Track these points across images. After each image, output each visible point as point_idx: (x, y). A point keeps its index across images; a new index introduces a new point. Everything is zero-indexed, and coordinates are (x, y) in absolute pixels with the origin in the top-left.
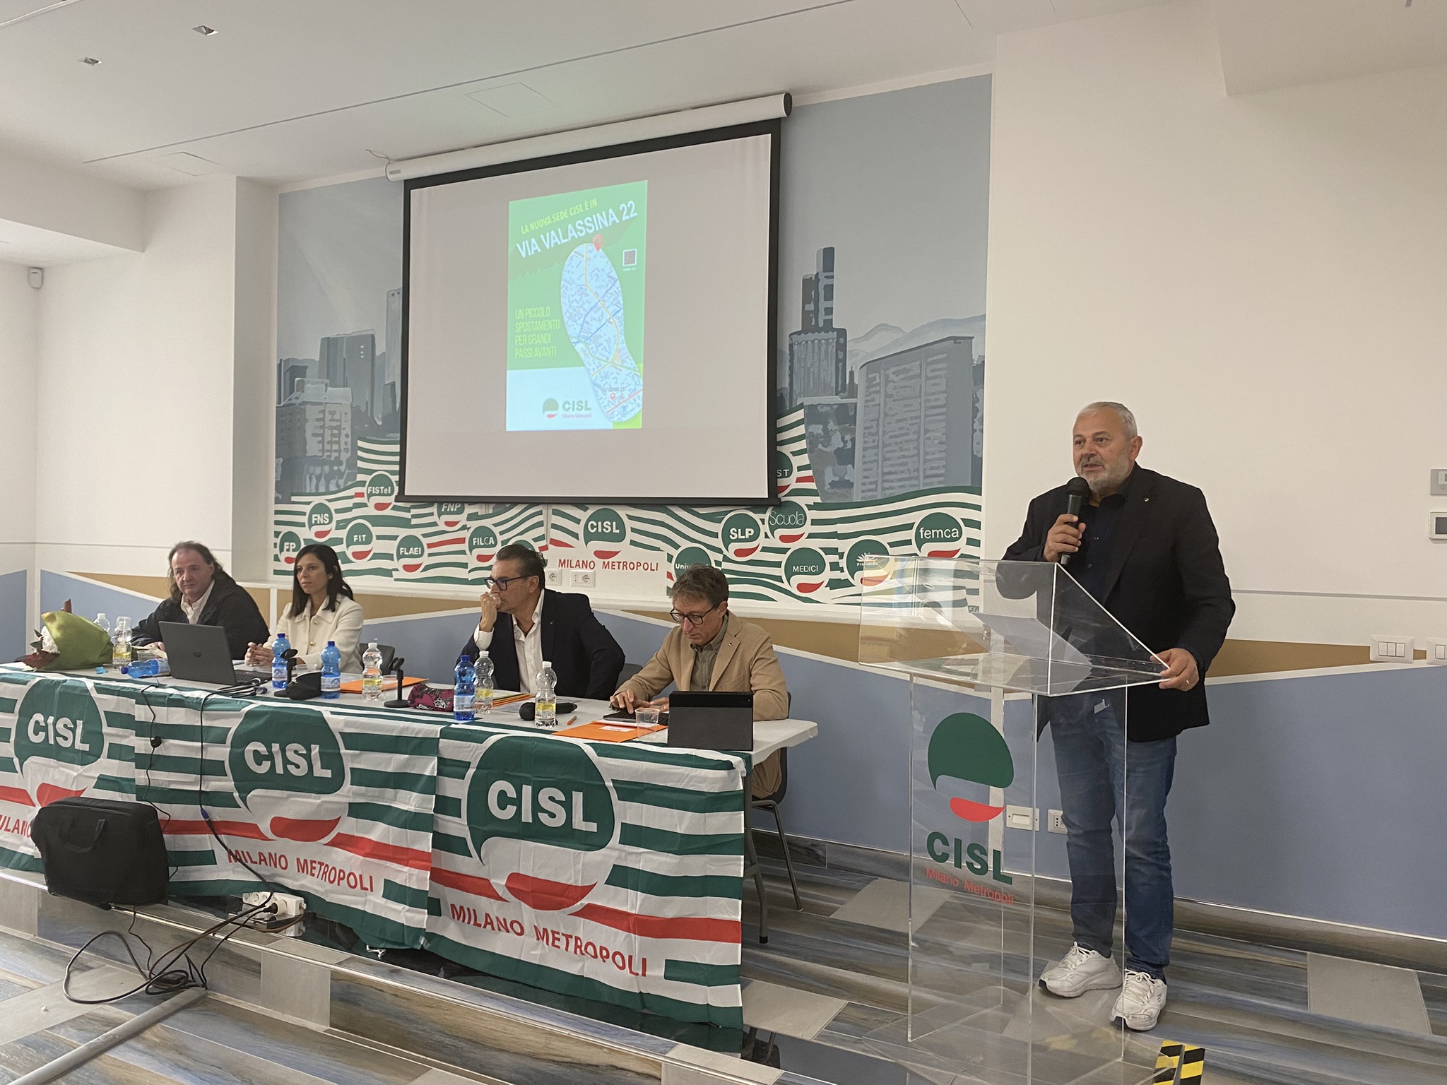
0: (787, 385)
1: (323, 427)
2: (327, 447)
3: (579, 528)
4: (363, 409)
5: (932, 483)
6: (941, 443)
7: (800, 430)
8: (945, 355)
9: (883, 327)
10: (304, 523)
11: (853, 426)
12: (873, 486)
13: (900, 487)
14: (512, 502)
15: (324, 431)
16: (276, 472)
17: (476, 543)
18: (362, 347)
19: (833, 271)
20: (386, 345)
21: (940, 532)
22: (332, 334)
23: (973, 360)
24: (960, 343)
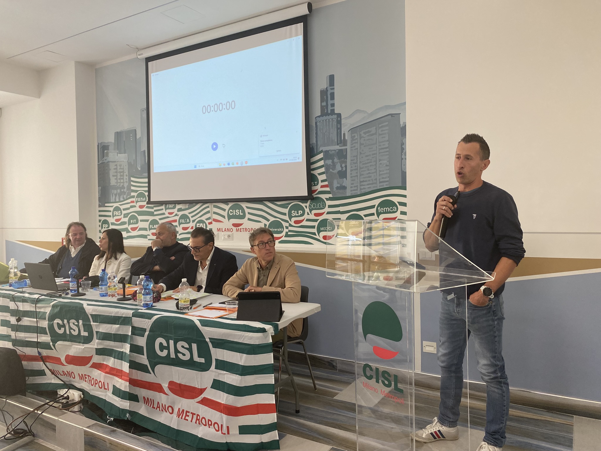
0: (315, 142)
1: (116, 172)
2: (119, 181)
3: (225, 214)
4: (133, 163)
5: (383, 186)
6: (387, 166)
7: (322, 163)
8: (387, 123)
9: (358, 111)
10: (111, 216)
11: (345, 160)
12: (356, 188)
13: (368, 188)
14: (197, 202)
15: (117, 174)
16: (99, 193)
17: (182, 222)
18: (131, 135)
19: (334, 86)
20: (140, 134)
21: (388, 209)
22: (118, 130)
23: (400, 125)
24: (394, 116)
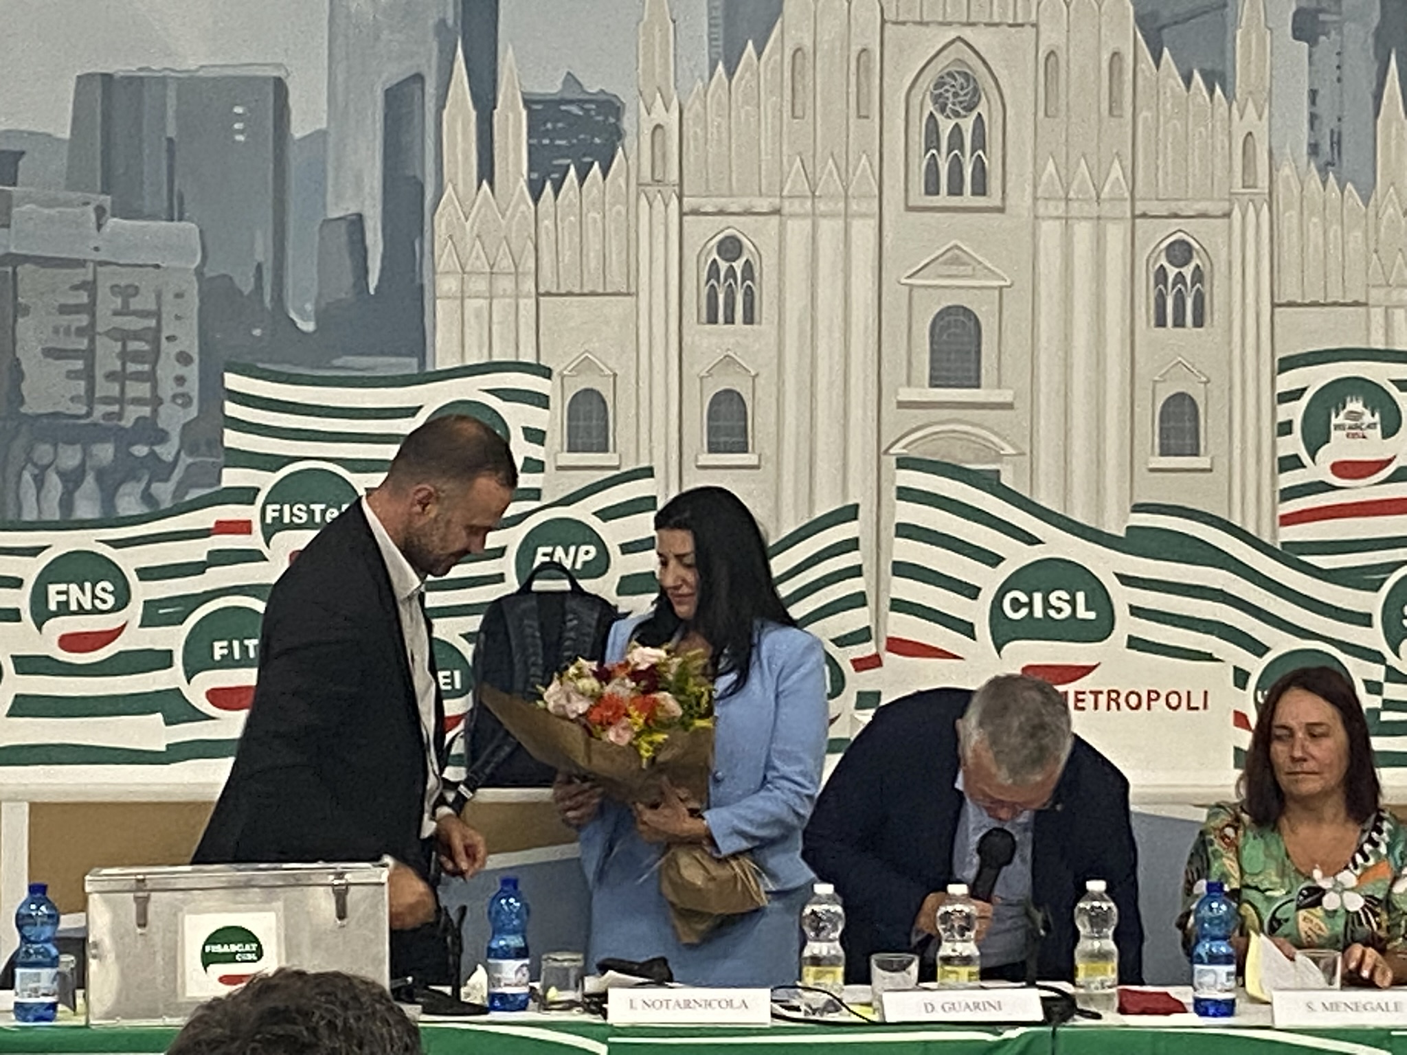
1: (86, 331)
2: (106, 388)
3: (978, 612)
4: (247, 287)
10: (17, 611)
15: (93, 343)
18: (239, 110)
